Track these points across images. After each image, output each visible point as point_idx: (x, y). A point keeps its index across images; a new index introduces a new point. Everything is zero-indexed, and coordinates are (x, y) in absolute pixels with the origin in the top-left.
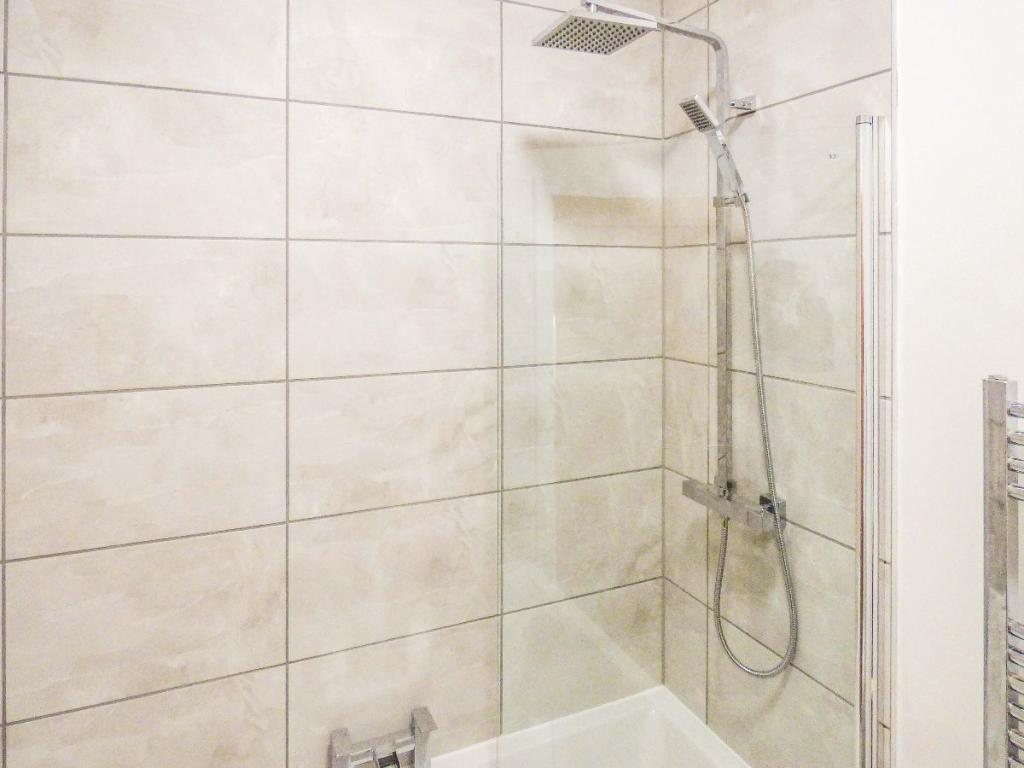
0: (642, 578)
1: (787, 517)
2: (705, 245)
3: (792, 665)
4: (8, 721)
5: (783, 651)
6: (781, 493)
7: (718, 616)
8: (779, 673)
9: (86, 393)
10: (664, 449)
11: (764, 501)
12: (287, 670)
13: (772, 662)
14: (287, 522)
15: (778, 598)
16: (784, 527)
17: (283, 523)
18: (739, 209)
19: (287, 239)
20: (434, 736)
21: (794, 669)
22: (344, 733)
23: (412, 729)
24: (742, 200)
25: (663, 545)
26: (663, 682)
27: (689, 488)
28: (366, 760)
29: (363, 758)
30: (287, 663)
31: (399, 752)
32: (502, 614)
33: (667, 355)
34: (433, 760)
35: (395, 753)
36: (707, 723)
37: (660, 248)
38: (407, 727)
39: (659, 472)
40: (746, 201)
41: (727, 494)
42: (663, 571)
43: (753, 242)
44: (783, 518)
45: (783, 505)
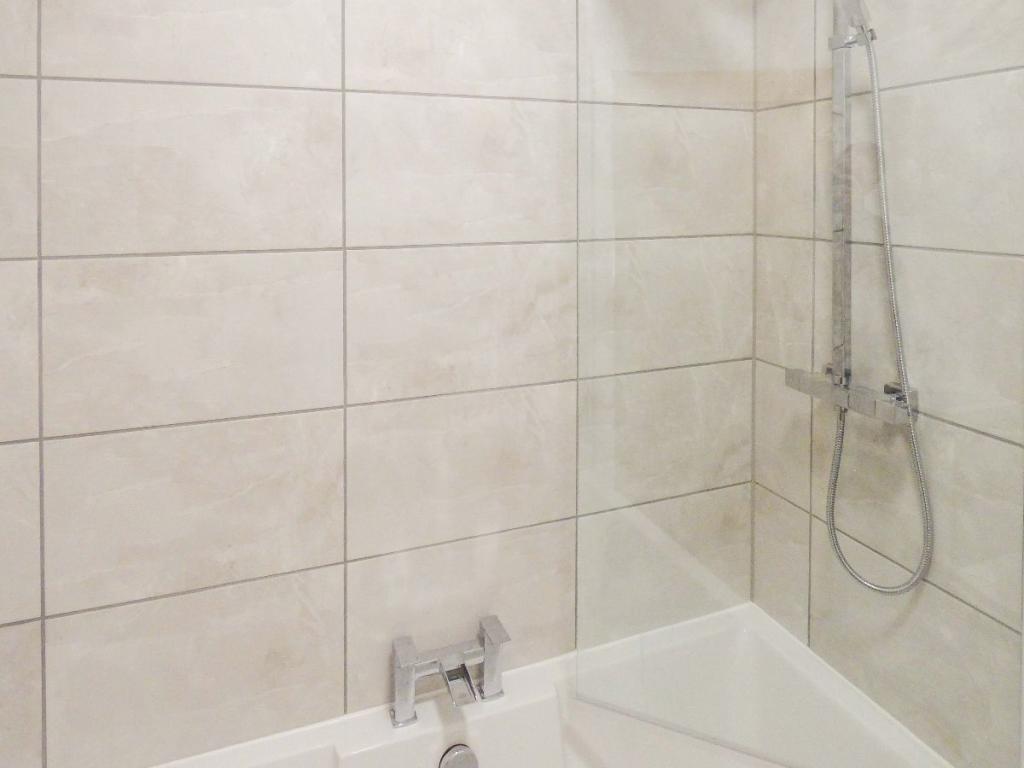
0: (729, 481)
1: (920, 410)
2: (811, 102)
3: (924, 580)
4: (47, 614)
5: (914, 565)
6: (913, 381)
7: (833, 529)
8: (908, 590)
9: (127, 255)
10: (754, 338)
11: (889, 390)
12: (345, 569)
13: (899, 577)
14: (345, 406)
15: (907, 503)
16: (916, 420)
17: (341, 407)
18: (863, 48)
19: (344, 90)
20: (505, 647)
21: (928, 585)
22: (408, 640)
23: (482, 640)
24: (868, 36)
25: (754, 445)
26: (752, 597)
27: (794, 378)
28: (432, 671)
29: (428, 669)
30: (346, 561)
31: (469, 663)
32: (577, 517)
33: (759, 231)
34: (503, 674)
35: (463, 666)
36: (809, 645)
37: (751, 111)
38: (474, 637)
39: (749, 363)
40: (872, 39)
41: (844, 382)
42: (753, 476)
43: (880, 90)
44: (916, 411)
45: (915, 395)
